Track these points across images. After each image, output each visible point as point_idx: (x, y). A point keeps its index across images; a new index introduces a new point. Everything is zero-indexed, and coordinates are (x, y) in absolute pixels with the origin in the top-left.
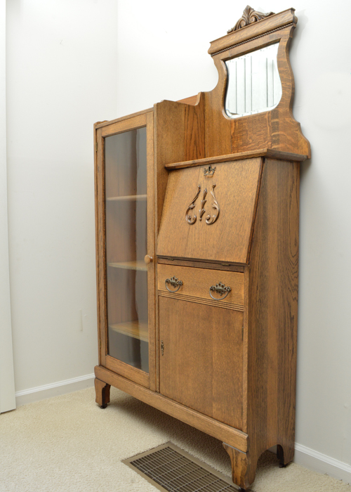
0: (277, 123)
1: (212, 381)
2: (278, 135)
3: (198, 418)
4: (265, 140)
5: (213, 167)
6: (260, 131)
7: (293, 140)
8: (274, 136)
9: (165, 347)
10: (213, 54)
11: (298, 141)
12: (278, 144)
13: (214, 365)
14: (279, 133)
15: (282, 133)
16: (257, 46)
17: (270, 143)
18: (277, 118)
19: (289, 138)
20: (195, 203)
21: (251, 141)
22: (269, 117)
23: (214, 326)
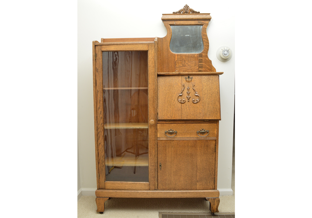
0: (202, 59)
1: (197, 173)
2: (202, 65)
3: (189, 193)
4: (195, 65)
5: (191, 77)
6: (192, 61)
7: (209, 68)
8: (200, 65)
9: (162, 165)
10: (164, 20)
11: (212, 68)
12: (202, 68)
13: (198, 166)
14: (203, 64)
15: (204, 64)
16: (191, 24)
17: (198, 67)
18: (202, 57)
19: (207, 66)
20: (183, 93)
21: (187, 65)
22: (197, 56)
23: (198, 149)
